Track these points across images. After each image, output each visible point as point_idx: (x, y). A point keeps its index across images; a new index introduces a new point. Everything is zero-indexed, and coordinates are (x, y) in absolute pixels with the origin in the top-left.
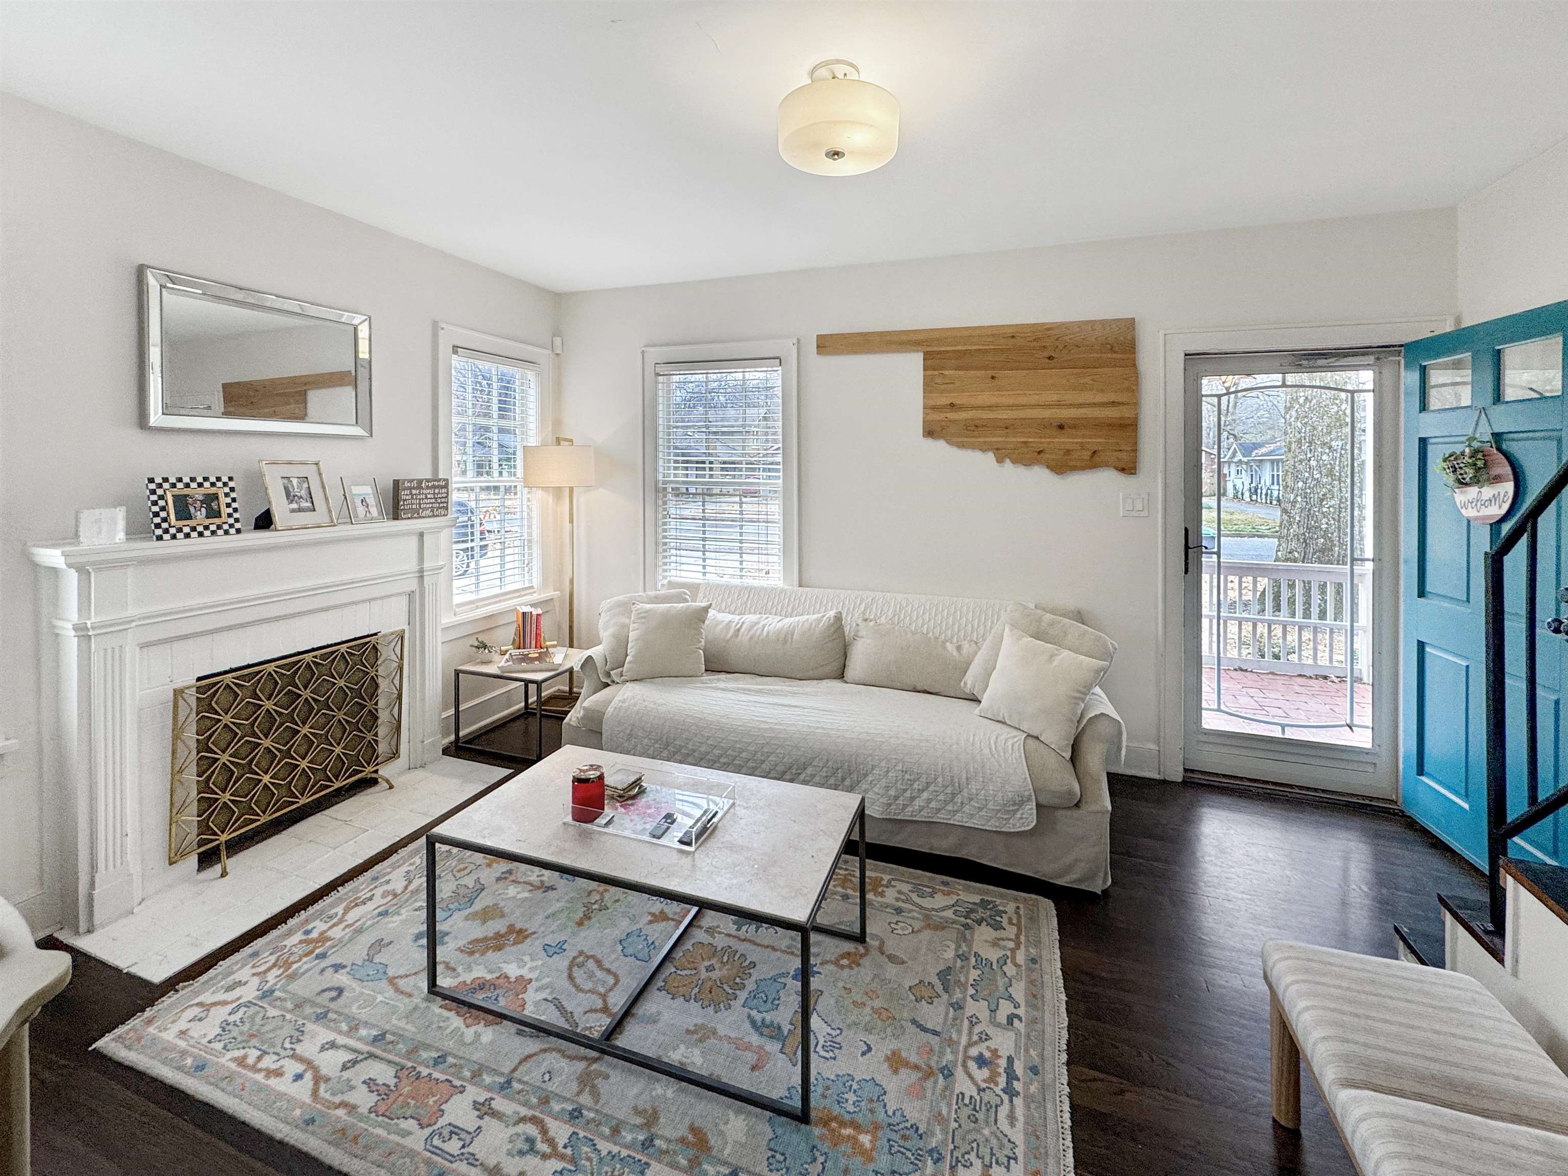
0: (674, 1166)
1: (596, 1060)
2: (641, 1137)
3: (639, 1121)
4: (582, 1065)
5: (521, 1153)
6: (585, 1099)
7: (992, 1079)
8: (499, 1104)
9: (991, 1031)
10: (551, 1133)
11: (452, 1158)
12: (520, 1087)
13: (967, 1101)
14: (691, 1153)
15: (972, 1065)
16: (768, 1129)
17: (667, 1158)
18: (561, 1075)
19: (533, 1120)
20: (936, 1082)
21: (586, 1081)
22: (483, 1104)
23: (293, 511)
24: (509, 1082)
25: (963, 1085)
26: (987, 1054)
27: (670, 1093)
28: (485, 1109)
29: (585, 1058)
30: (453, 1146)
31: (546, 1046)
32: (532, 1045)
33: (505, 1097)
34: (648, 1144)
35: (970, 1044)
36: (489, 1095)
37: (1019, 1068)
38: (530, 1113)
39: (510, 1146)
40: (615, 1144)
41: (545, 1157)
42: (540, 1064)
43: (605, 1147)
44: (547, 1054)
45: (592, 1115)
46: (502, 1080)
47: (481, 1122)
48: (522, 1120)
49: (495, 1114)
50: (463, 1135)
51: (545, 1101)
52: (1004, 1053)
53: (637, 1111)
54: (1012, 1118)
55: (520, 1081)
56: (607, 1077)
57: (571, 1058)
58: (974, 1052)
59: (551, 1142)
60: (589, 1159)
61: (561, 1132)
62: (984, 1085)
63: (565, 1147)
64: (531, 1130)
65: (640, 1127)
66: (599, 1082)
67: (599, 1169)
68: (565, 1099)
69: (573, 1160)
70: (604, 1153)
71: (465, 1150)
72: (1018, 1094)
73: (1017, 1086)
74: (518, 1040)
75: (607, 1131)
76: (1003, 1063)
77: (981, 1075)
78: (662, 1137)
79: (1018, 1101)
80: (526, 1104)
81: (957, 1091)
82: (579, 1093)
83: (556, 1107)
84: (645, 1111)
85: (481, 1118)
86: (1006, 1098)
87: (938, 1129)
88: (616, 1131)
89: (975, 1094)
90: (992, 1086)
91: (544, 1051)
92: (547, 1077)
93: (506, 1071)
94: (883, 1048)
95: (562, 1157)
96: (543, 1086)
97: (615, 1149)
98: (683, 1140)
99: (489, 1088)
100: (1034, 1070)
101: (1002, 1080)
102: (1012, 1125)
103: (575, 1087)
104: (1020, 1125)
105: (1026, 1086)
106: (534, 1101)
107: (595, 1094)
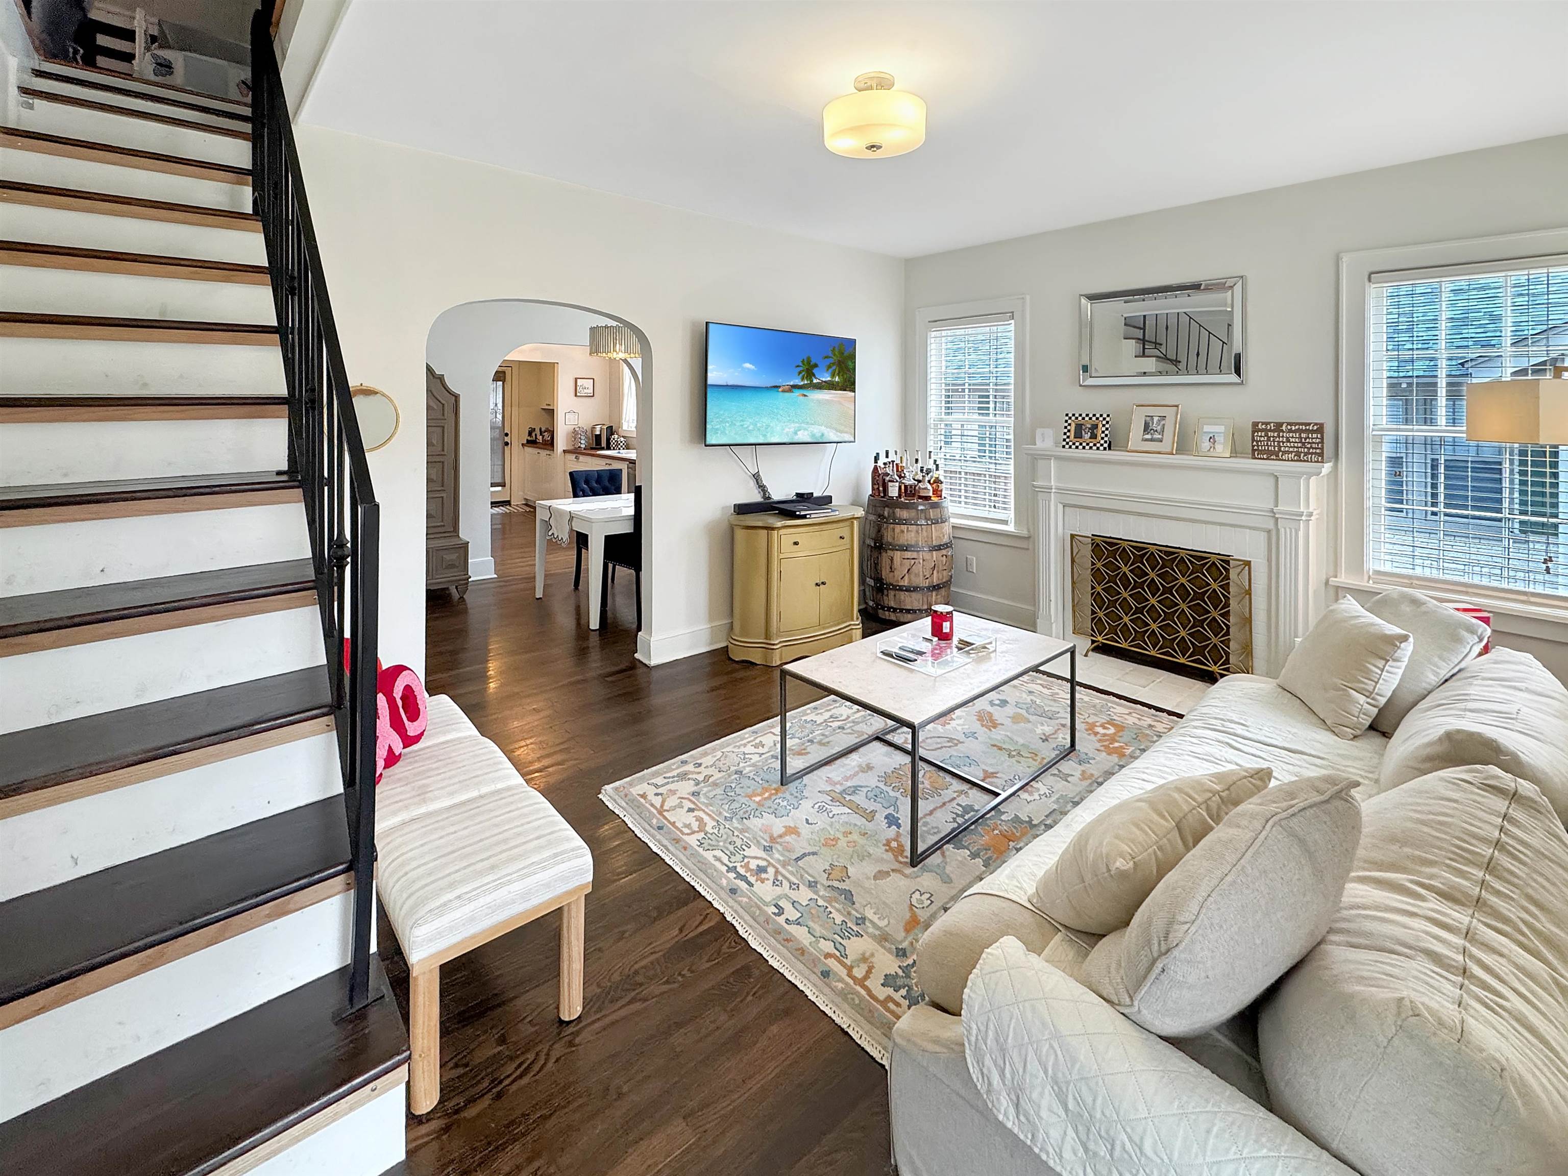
7: (746, 866)
13: (744, 847)
15: (763, 863)
20: (766, 841)
23: (1147, 440)
37: (743, 885)
54: (718, 859)
62: (746, 860)
77: (753, 864)
89: (745, 853)
94: (805, 830)
100: (733, 891)
102: (714, 856)
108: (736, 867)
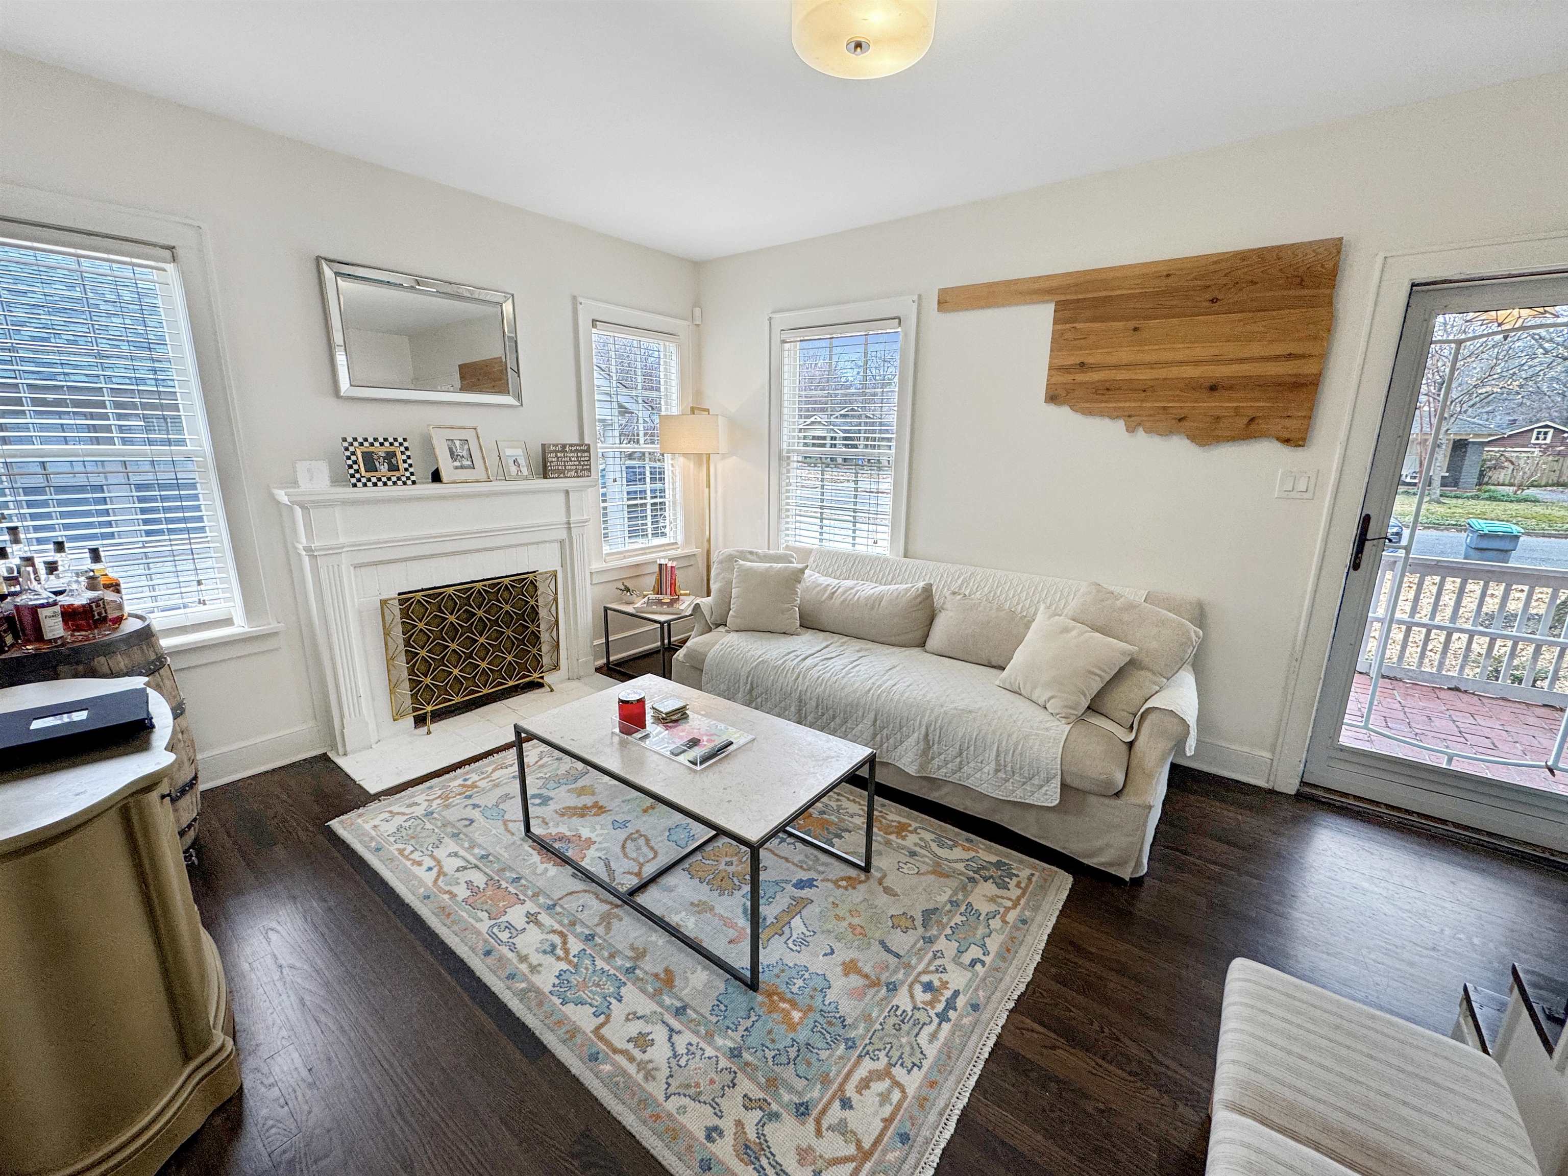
0: (643, 991)
1: (617, 906)
2: (628, 965)
3: (631, 954)
4: (608, 907)
5: (545, 952)
6: (600, 930)
7: (931, 1003)
8: (544, 918)
9: (950, 967)
10: (569, 946)
11: (500, 942)
12: (561, 910)
13: (899, 1013)
14: (658, 985)
15: (918, 989)
16: (722, 986)
17: (640, 984)
18: (590, 909)
19: (561, 934)
20: (878, 991)
21: (606, 920)
22: (532, 915)
23: (456, 468)
24: (554, 905)
25: (902, 1000)
26: (936, 983)
27: (660, 942)
28: (533, 918)
29: (611, 903)
30: (504, 936)
31: (588, 888)
32: (579, 885)
33: (549, 914)
34: (630, 971)
35: (924, 972)
36: (539, 910)
37: (961, 1002)
38: (560, 928)
39: (539, 946)
40: (608, 964)
41: (559, 958)
42: (579, 898)
43: (600, 964)
44: (587, 894)
45: (600, 941)
46: (551, 903)
47: (526, 926)
48: (554, 932)
49: (538, 923)
50: (513, 930)
51: (573, 924)
52: (953, 987)
53: (632, 948)
54: (933, 1036)
55: (562, 906)
56: (621, 920)
57: (602, 901)
58: (925, 978)
59: (567, 951)
60: (587, 969)
61: (575, 946)
62: (921, 1006)
63: (574, 956)
64: (557, 940)
65: (630, 958)
66: (614, 921)
67: (591, 977)
68: (588, 927)
69: (576, 966)
70: (598, 968)
71: (511, 940)
72: (949, 1020)
73: (952, 1014)
74: (572, 879)
75: (606, 954)
76: (948, 994)
77: (921, 996)
78: (641, 969)
79: (946, 1027)
80: (561, 923)
81: (895, 1002)
82: (597, 925)
83: (579, 929)
84: (638, 949)
85: (528, 923)
86: (936, 1020)
87: (862, 1026)
88: (612, 956)
89: (909, 1009)
90: (928, 1008)
91: (586, 891)
92: (580, 909)
93: (556, 898)
94: (844, 954)
95: (570, 962)
96: (576, 914)
97: (607, 968)
98: (656, 975)
99: (540, 906)
100: (975, 1007)
101: (940, 1007)
102: (931, 1042)
103: (596, 920)
104: (938, 1044)
105: (961, 1017)
106: (566, 922)
107: (608, 928)
108: (937, 1015)
